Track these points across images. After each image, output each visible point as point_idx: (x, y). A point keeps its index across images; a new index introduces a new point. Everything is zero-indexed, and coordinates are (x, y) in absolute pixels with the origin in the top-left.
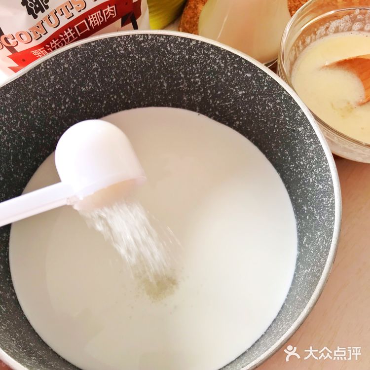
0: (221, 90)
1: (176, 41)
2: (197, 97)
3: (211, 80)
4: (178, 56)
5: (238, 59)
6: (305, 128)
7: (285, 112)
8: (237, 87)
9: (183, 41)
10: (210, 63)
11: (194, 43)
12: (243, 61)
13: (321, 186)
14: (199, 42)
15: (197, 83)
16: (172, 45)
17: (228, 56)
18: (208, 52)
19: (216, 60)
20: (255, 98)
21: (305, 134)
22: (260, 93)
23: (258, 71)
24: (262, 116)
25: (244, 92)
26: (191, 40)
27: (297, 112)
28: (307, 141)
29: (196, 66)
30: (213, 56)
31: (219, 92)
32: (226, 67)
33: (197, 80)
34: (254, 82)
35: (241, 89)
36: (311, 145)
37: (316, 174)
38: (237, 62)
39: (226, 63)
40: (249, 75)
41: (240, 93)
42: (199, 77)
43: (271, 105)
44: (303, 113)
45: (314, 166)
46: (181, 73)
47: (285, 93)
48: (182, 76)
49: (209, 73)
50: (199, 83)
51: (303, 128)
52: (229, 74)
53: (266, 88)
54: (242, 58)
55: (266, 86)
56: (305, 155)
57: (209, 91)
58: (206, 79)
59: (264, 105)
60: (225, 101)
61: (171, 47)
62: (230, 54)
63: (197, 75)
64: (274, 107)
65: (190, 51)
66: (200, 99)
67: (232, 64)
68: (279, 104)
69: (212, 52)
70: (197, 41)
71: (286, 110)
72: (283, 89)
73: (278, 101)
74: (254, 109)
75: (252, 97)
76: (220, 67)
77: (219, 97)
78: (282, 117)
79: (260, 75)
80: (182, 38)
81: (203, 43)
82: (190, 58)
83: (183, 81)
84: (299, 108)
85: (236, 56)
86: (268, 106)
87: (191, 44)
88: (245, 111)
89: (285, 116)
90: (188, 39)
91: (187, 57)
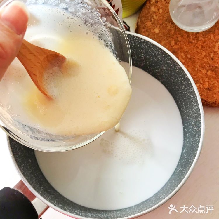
0: (154, 64)
1: (134, 38)
2: (141, 64)
3: (150, 58)
4: (134, 44)
5: (165, 53)
6: (194, 97)
7: (186, 85)
8: (163, 65)
9: (137, 38)
10: (150, 51)
11: (143, 40)
12: (167, 55)
13: (196, 129)
14: (146, 41)
15: (142, 57)
16: (131, 39)
17: (160, 50)
18: (150, 46)
19: (153, 50)
20: (171, 73)
21: (193, 99)
22: (174, 72)
23: (175, 62)
24: (174, 82)
25: (166, 68)
26: (142, 39)
27: (191, 88)
28: (194, 104)
29: (143, 50)
30: (152, 49)
31: (153, 65)
32: (158, 55)
33: (143, 56)
34: (172, 66)
35: (164, 66)
36: (195, 106)
37: (195, 121)
38: (164, 54)
39: (158, 53)
40: (170, 62)
41: (164, 68)
42: (143, 55)
43: (179, 79)
44: (194, 90)
45: (195, 117)
46: (134, 52)
47: (186, 76)
48: (135, 53)
49: (149, 55)
50: (143, 58)
51: (192, 96)
52: (159, 58)
53: (177, 70)
54: (167, 54)
55: (178, 70)
56: (192, 110)
57: (148, 63)
58: (147, 57)
59: (176, 77)
60: (156, 69)
61: (131, 40)
62: (161, 50)
63: (143, 54)
64: (180, 80)
65: (141, 43)
66: (143, 65)
67: (161, 55)
68: (183, 80)
69: (152, 47)
70: (145, 40)
71: (186, 84)
72: (186, 75)
73: (183, 79)
74: (170, 77)
75: (170, 72)
76: (155, 54)
77: (153, 67)
78: (184, 87)
79: (175, 64)
80: (137, 37)
81: (148, 42)
82: (140, 46)
83: (135, 55)
84: (192, 86)
85: (164, 52)
86: (178, 79)
87: (142, 41)
88: (165, 77)
89: (185, 87)
90: (140, 38)
91: (139, 46)
